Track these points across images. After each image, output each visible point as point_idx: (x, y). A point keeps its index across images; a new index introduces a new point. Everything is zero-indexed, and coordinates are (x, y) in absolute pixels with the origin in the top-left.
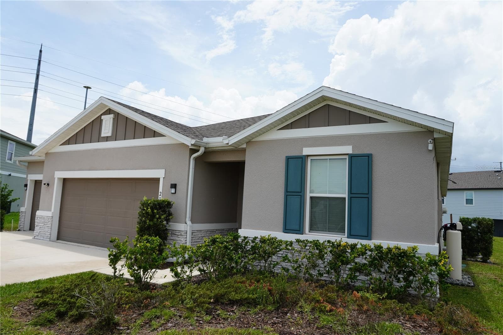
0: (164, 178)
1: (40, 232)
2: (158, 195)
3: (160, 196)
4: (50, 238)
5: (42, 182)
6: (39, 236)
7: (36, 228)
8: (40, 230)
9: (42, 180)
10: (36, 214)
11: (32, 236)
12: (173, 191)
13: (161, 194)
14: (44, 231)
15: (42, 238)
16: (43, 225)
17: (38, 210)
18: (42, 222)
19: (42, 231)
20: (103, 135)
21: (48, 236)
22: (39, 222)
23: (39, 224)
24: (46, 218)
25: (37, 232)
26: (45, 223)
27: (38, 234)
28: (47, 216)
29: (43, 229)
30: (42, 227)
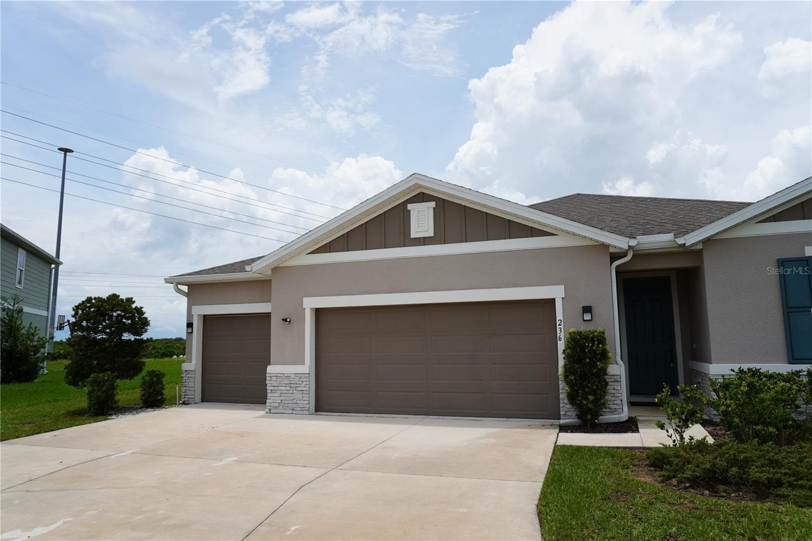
0: (563, 298)
1: (281, 400)
2: (556, 325)
3: (560, 326)
4: (309, 410)
5: (270, 315)
6: (280, 408)
7: (269, 395)
8: (281, 398)
9: (270, 313)
10: (267, 372)
11: (264, 410)
12: (587, 317)
13: (562, 323)
14: (292, 398)
15: (290, 411)
16: (288, 388)
17: (270, 364)
18: (285, 385)
19: (287, 398)
20: (413, 235)
21: (304, 406)
22: (276, 385)
23: (276, 388)
24: (293, 376)
25: (274, 401)
26: (293, 386)
27: (277, 405)
28: (295, 374)
29: (288, 395)
30: (285, 392)
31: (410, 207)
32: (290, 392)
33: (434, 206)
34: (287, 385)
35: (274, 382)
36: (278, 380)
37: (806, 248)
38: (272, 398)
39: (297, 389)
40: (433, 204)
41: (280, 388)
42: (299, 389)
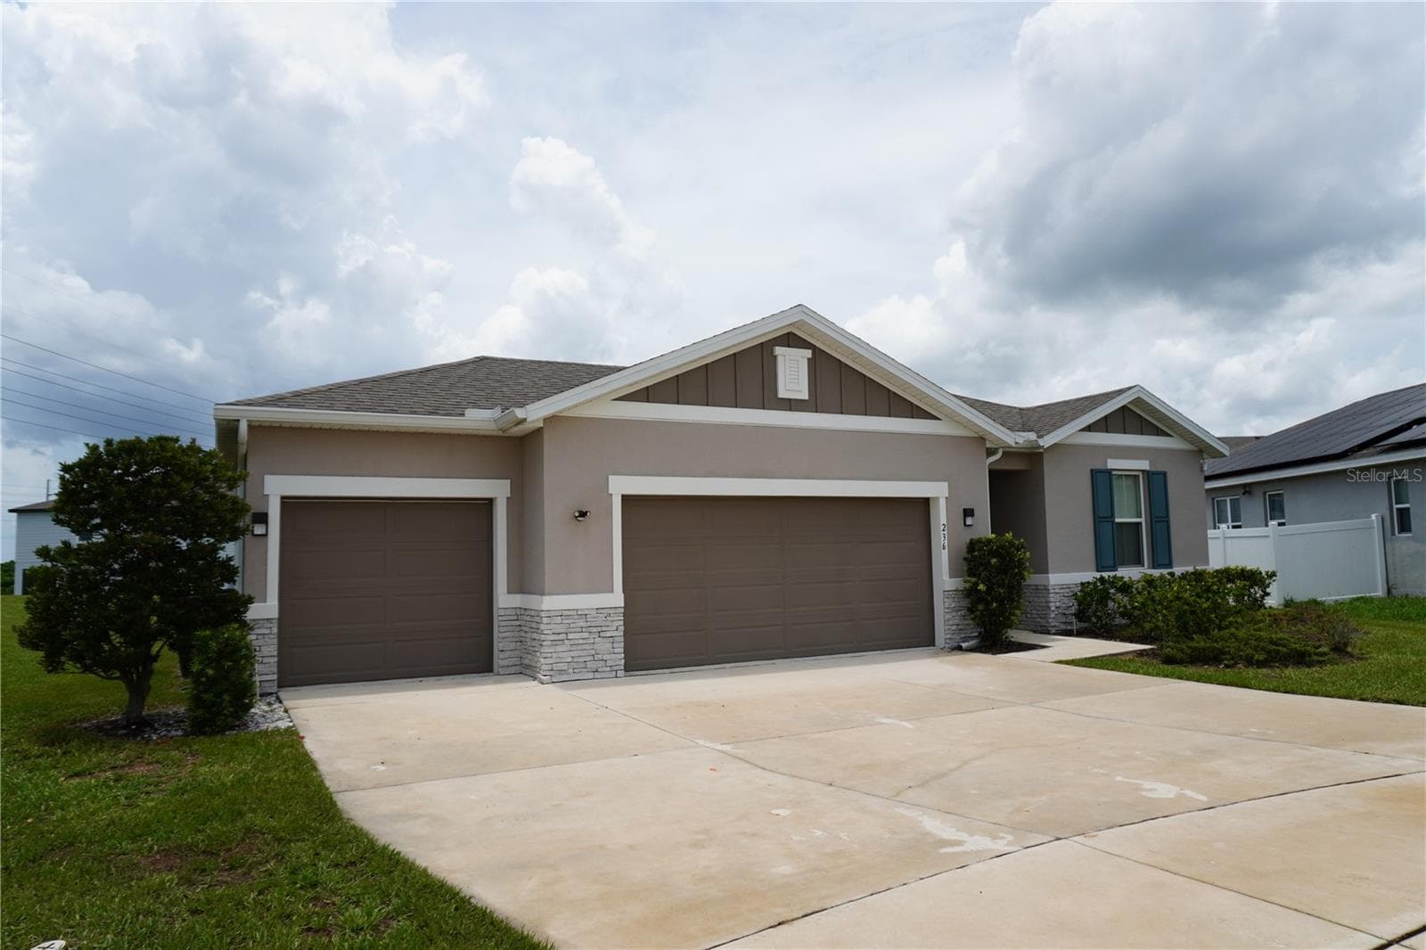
0: (945, 499)
1: (573, 658)
3: (943, 532)
4: (623, 669)
6: (571, 671)
8: (572, 654)
10: (543, 609)
12: (969, 520)
13: (946, 528)
14: (593, 652)
15: (591, 675)
18: (579, 630)
19: (585, 653)
20: (782, 394)
21: (617, 663)
22: (562, 631)
23: (562, 637)
24: (594, 613)
25: (559, 660)
26: (595, 630)
27: (563, 666)
28: (597, 609)
29: (585, 646)
30: (581, 642)
31: (779, 350)
32: (588, 641)
33: (810, 356)
34: (584, 630)
35: (558, 626)
36: (566, 621)
37: (1109, 461)
38: (554, 655)
39: (602, 634)
40: (808, 353)
41: (570, 636)
42: (608, 634)
